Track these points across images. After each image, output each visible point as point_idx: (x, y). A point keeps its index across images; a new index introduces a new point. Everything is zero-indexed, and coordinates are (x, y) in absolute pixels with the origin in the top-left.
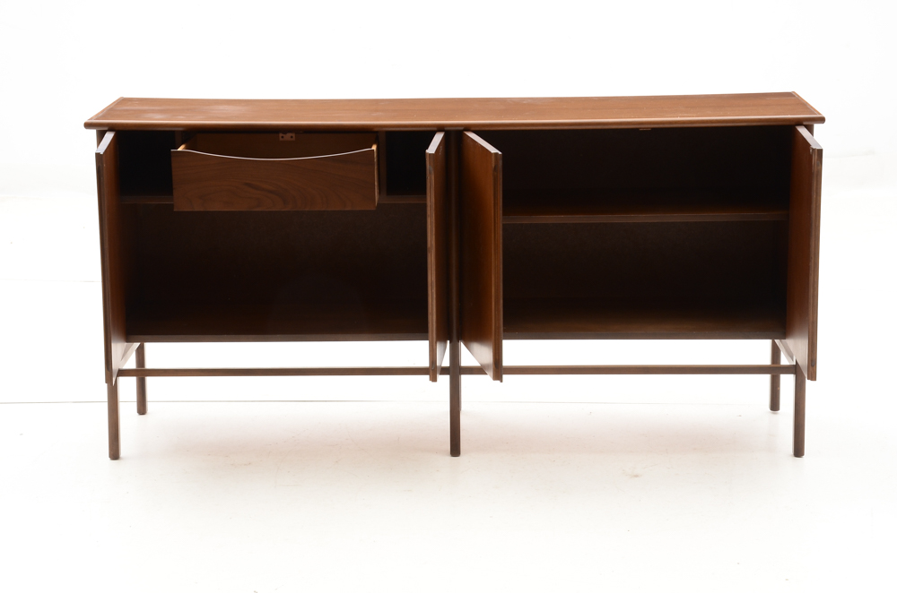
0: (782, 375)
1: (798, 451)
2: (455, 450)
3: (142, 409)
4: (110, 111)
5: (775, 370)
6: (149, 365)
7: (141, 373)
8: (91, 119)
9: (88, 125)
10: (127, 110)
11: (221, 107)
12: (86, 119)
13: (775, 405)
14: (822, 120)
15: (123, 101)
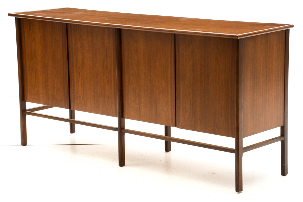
9: (9, 15)
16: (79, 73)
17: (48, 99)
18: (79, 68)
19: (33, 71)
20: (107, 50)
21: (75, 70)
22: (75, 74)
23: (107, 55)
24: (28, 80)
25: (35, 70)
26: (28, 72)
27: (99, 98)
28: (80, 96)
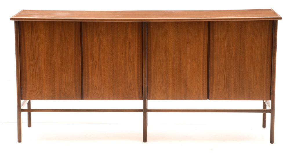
0: (267, 113)
1: (272, 141)
2: (145, 140)
3: (29, 125)
4: (19, 14)
5: (264, 111)
6: (32, 108)
7: (29, 111)
8: (12, 17)
9: (11, 19)
10: (25, 14)
11: (60, 13)
12: (11, 17)
13: (264, 126)
14: (281, 18)
15: (24, 11)
16: (96, 66)
17: (55, 94)
18: (96, 61)
19: (35, 70)
20: (130, 42)
21: (90, 64)
22: (90, 68)
23: (130, 46)
24: (28, 79)
25: (37, 69)
26: (28, 72)
27: (119, 86)
28: (95, 86)
